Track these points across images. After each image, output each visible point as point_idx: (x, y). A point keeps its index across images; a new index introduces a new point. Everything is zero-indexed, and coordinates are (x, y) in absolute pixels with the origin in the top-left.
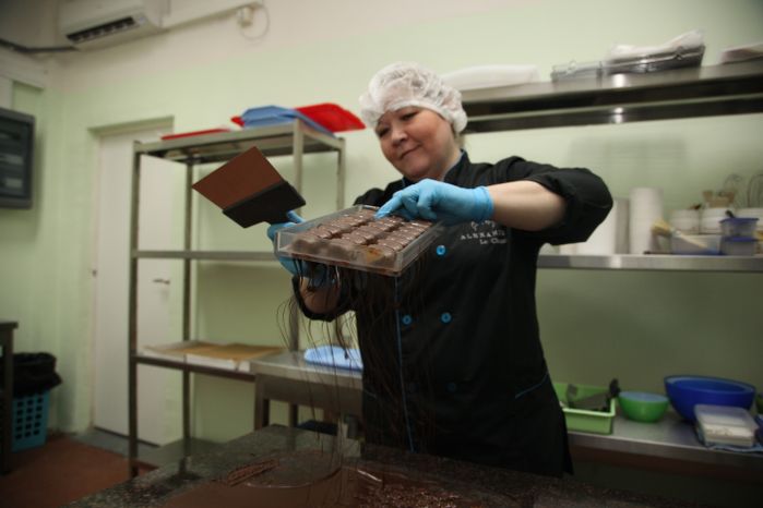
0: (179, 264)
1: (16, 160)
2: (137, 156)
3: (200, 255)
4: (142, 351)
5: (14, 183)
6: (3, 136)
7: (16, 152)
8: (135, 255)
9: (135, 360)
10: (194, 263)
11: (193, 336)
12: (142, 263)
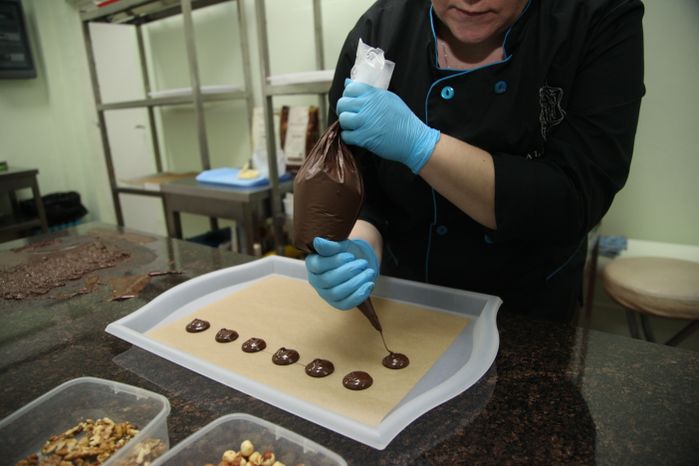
0: (144, 111)
1: (15, 37)
2: (85, 24)
3: (161, 102)
4: (121, 184)
5: (19, 57)
6: (1, 17)
7: (13, 30)
8: (100, 109)
9: (116, 192)
10: (156, 110)
11: (165, 168)
12: (108, 114)
